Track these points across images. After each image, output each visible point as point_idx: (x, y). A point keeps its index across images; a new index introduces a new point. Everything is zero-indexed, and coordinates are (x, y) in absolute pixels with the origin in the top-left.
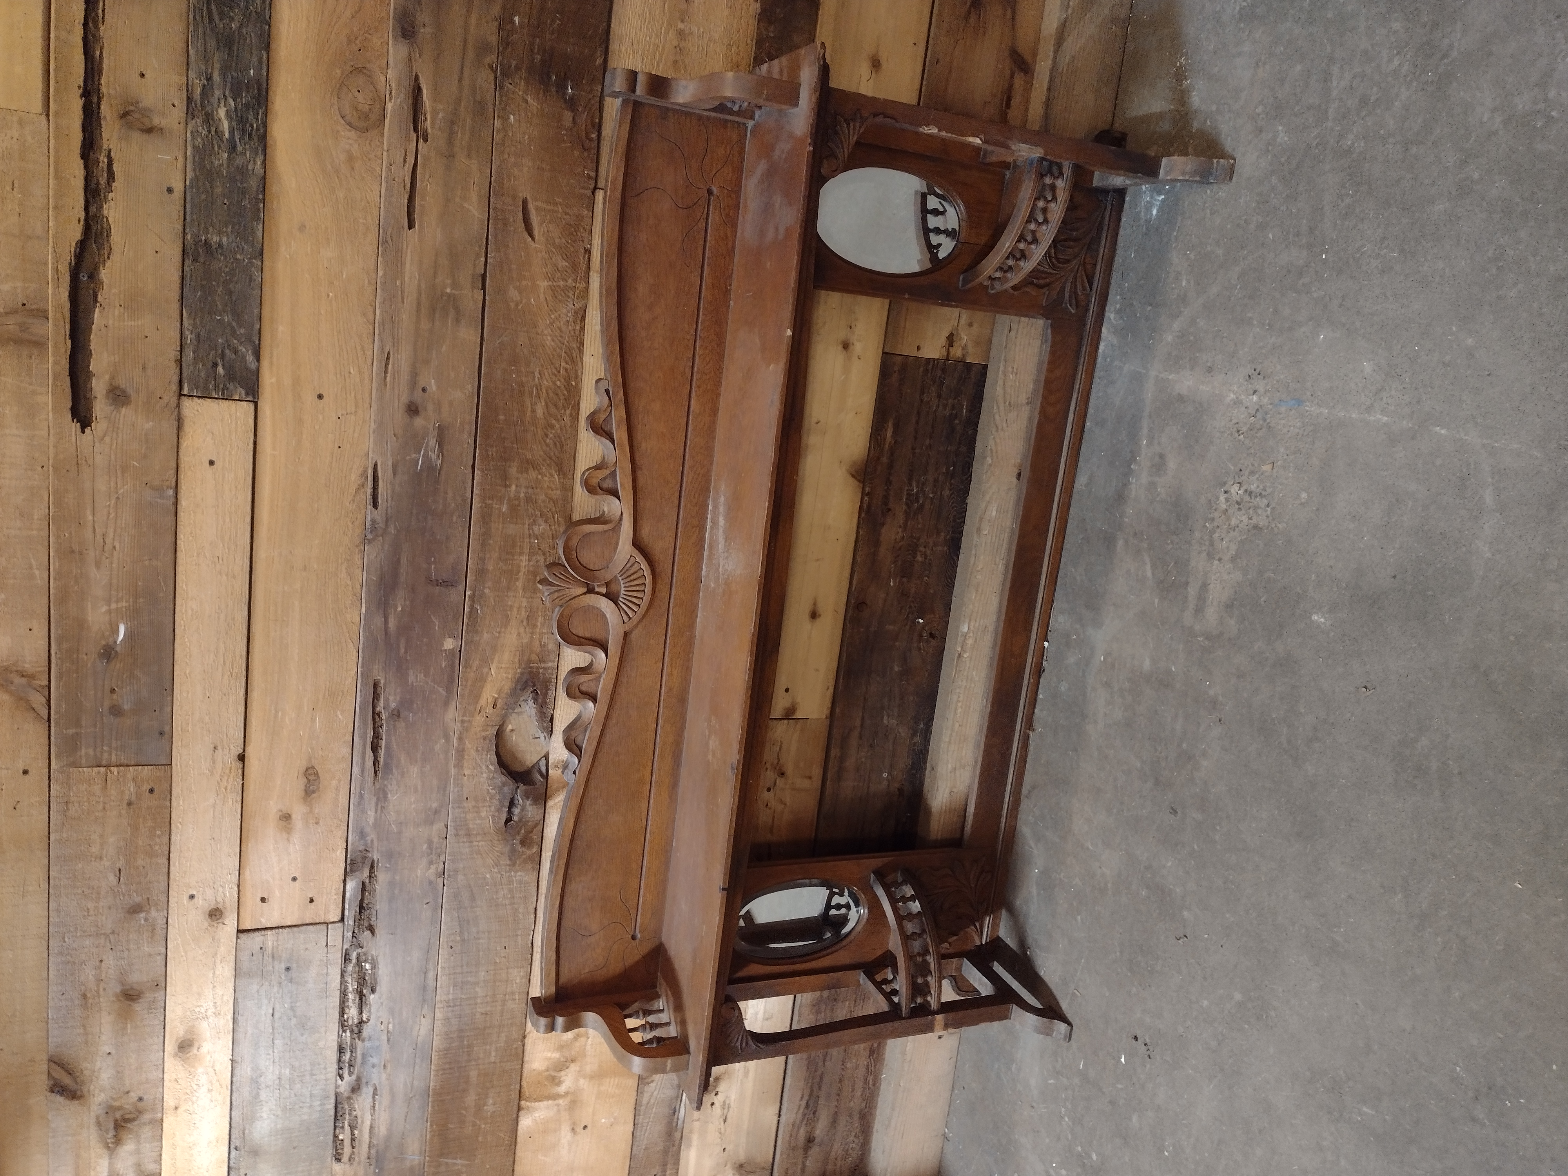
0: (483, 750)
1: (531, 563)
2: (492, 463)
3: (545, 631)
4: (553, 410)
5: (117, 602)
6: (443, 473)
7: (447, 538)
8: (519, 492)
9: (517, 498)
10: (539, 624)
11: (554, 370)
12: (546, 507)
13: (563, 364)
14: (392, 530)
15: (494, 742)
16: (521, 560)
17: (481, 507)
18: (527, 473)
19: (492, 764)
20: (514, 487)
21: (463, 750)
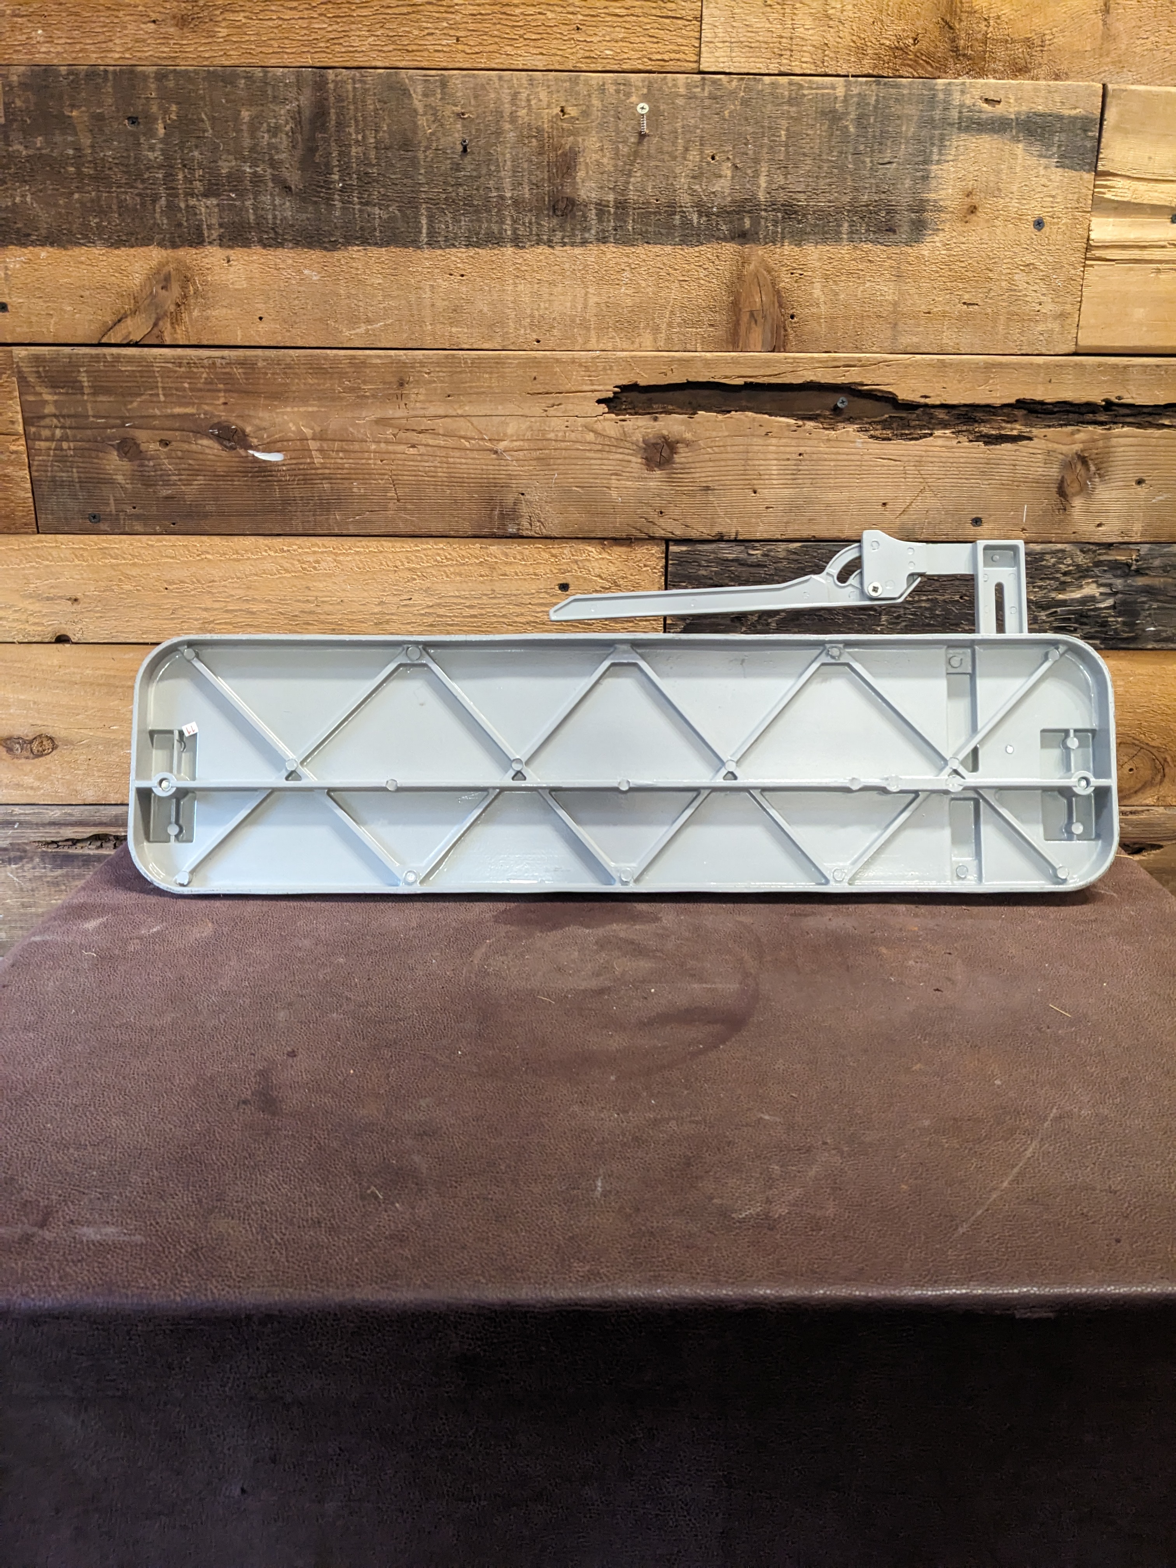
5: (321, 450)
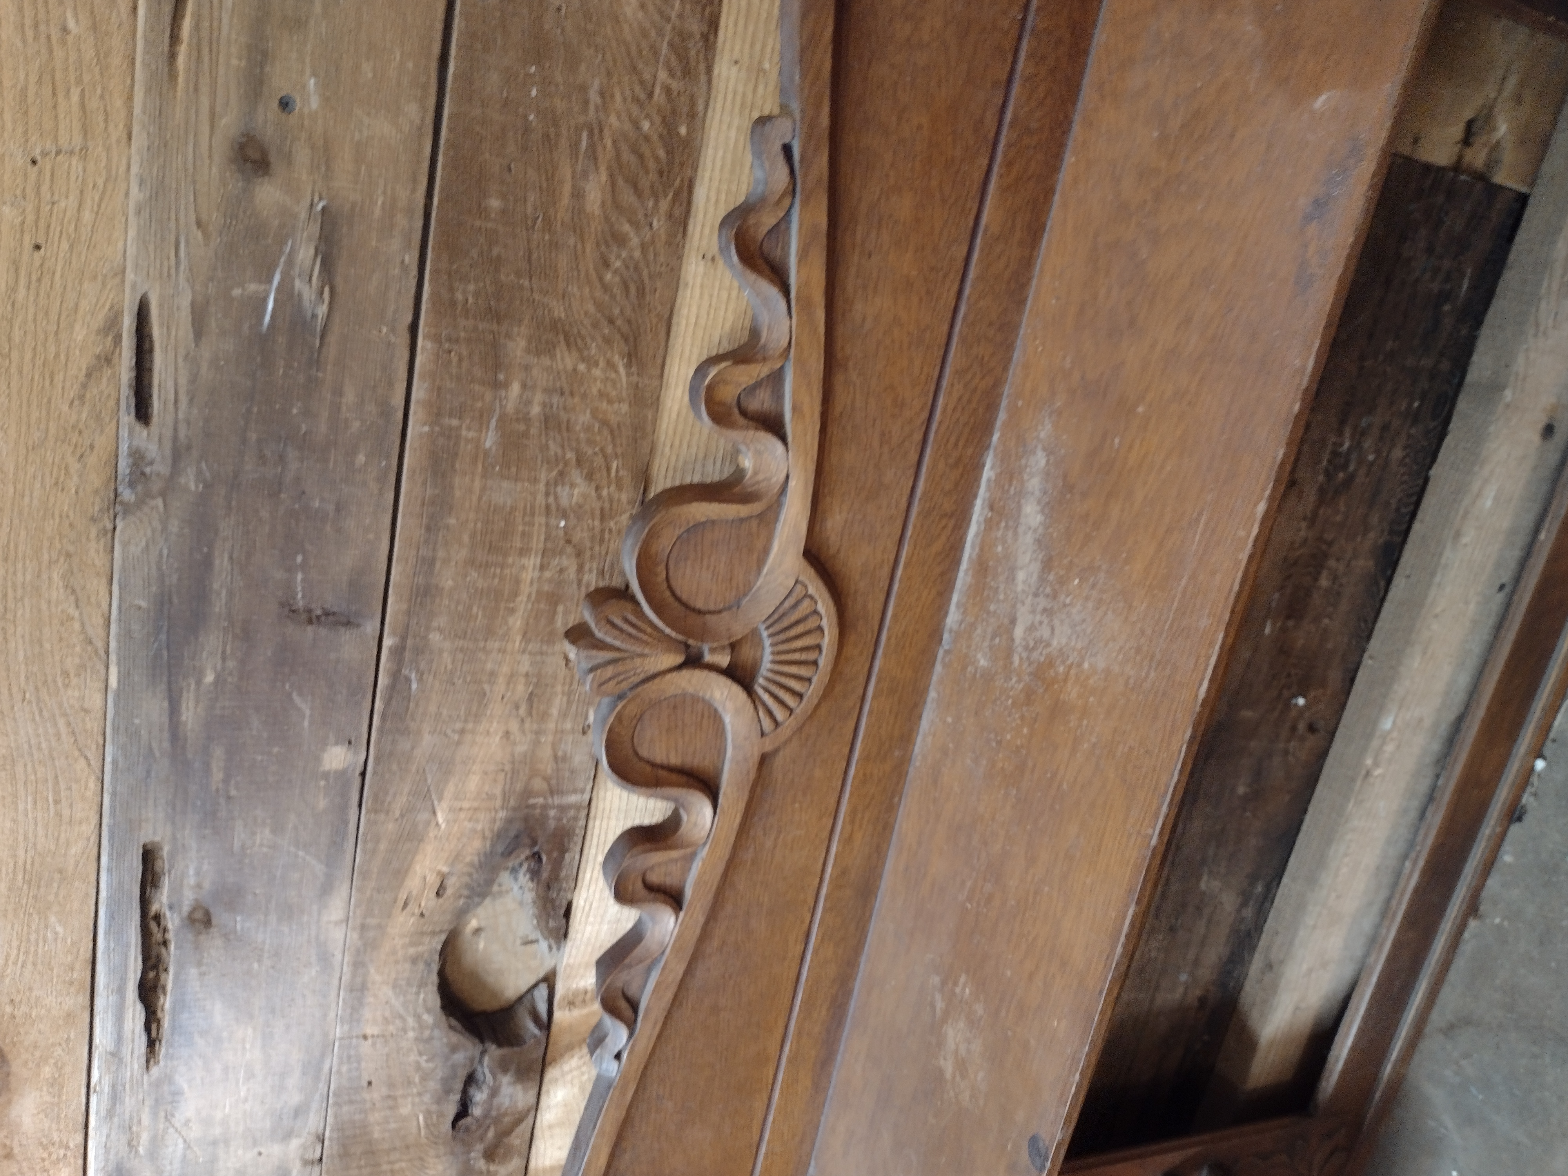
0: (409, 984)
1: (547, 574)
2: (462, 322)
3: (568, 726)
4: (628, 197)
6: (332, 338)
7: (339, 508)
8: (529, 403)
9: (526, 419)
10: (555, 712)
11: (637, 89)
12: (590, 442)
13: (662, 75)
14: (189, 480)
15: (435, 967)
16: (523, 567)
17: (430, 434)
18: (553, 357)
19: (428, 1011)
20: (516, 388)
21: (363, 988)
